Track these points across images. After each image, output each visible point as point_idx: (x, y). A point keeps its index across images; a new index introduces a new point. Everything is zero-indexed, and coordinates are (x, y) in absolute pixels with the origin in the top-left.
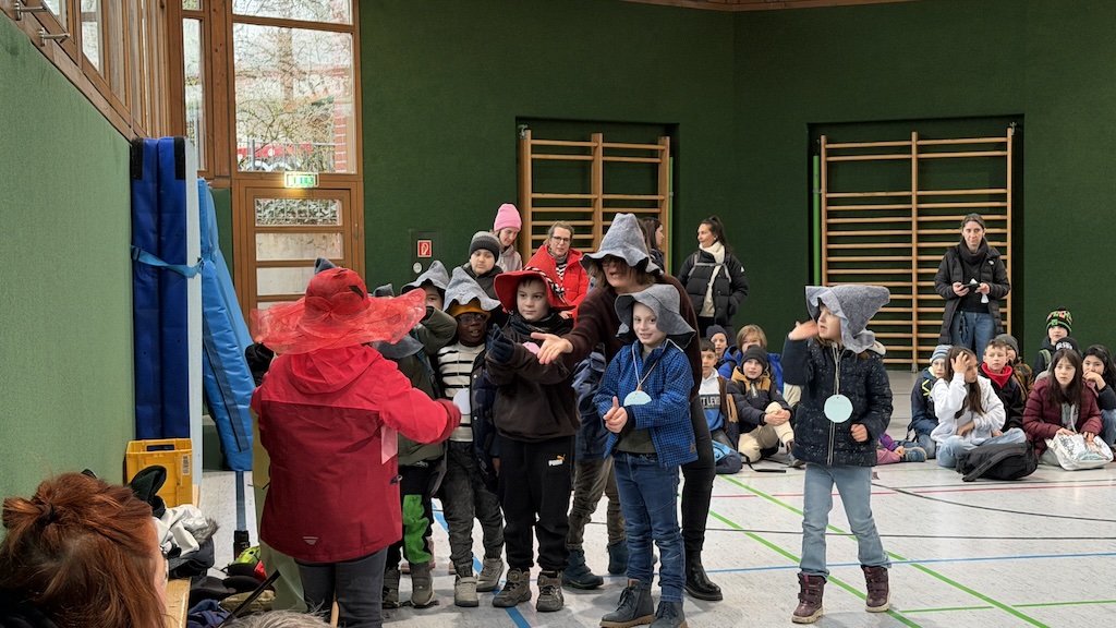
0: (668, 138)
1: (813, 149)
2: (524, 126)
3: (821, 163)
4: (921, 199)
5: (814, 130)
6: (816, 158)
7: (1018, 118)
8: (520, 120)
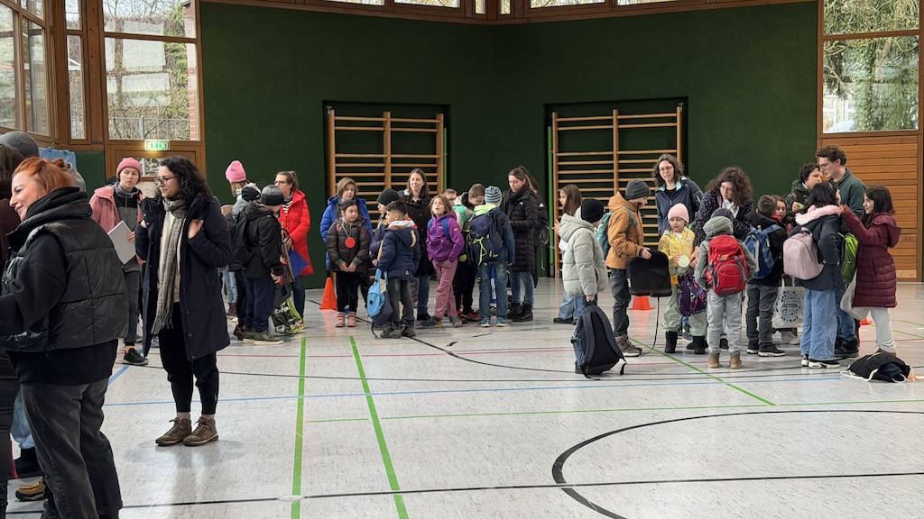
0: (442, 115)
1: (548, 122)
2: (329, 107)
3: (553, 131)
4: (621, 157)
5: (549, 108)
6: (549, 128)
7: (685, 100)
8: (326, 103)
